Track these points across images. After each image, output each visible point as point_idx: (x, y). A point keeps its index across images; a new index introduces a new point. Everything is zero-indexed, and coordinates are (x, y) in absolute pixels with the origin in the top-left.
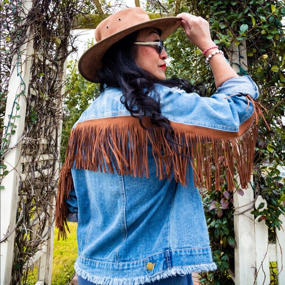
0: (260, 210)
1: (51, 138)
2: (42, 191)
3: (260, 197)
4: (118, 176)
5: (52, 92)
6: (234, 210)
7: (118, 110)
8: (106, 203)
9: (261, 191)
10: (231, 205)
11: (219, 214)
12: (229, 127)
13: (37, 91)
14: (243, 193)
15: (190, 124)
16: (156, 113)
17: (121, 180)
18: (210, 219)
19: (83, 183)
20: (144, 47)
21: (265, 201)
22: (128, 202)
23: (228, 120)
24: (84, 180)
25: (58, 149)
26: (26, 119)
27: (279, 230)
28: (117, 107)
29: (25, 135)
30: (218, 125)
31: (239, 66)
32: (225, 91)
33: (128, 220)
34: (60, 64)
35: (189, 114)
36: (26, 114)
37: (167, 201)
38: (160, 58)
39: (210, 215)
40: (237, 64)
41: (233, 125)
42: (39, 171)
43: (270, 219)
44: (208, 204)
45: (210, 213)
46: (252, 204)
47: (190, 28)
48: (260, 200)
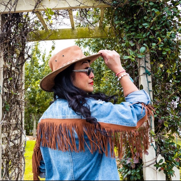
0: (160, 164)
1: (18, 119)
2: (15, 155)
3: (160, 155)
4: (68, 152)
5: (17, 88)
6: (143, 164)
7: (65, 115)
8: (61, 167)
9: (160, 151)
10: (141, 161)
11: (133, 167)
12: (130, 124)
13: (8, 89)
14: (148, 154)
15: (107, 123)
16: (88, 115)
17: (70, 154)
18: (127, 170)
19: (47, 155)
20: (79, 73)
21: (163, 158)
22: (75, 167)
23: (130, 120)
24: (48, 153)
25: (23, 126)
26: (2, 109)
27: (173, 176)
28: (65, 113)
29: (3, 120)
30: (124, 123)
31: (145, 68)
32: (130, 100)
33: (75, 177)
34: (20, 68)
35: (107, 116)
36: (3, 106)
37: (97, 165)
38: (90, 78)
39: (127, 167)
40: (143, 67)
41: (133, 123)
42: (12, 142)
43: (167, 169)
44: (126, 160)
45: (128, 166)
46: (155, 160)
47: (107, 60)
48: (160, 157)
